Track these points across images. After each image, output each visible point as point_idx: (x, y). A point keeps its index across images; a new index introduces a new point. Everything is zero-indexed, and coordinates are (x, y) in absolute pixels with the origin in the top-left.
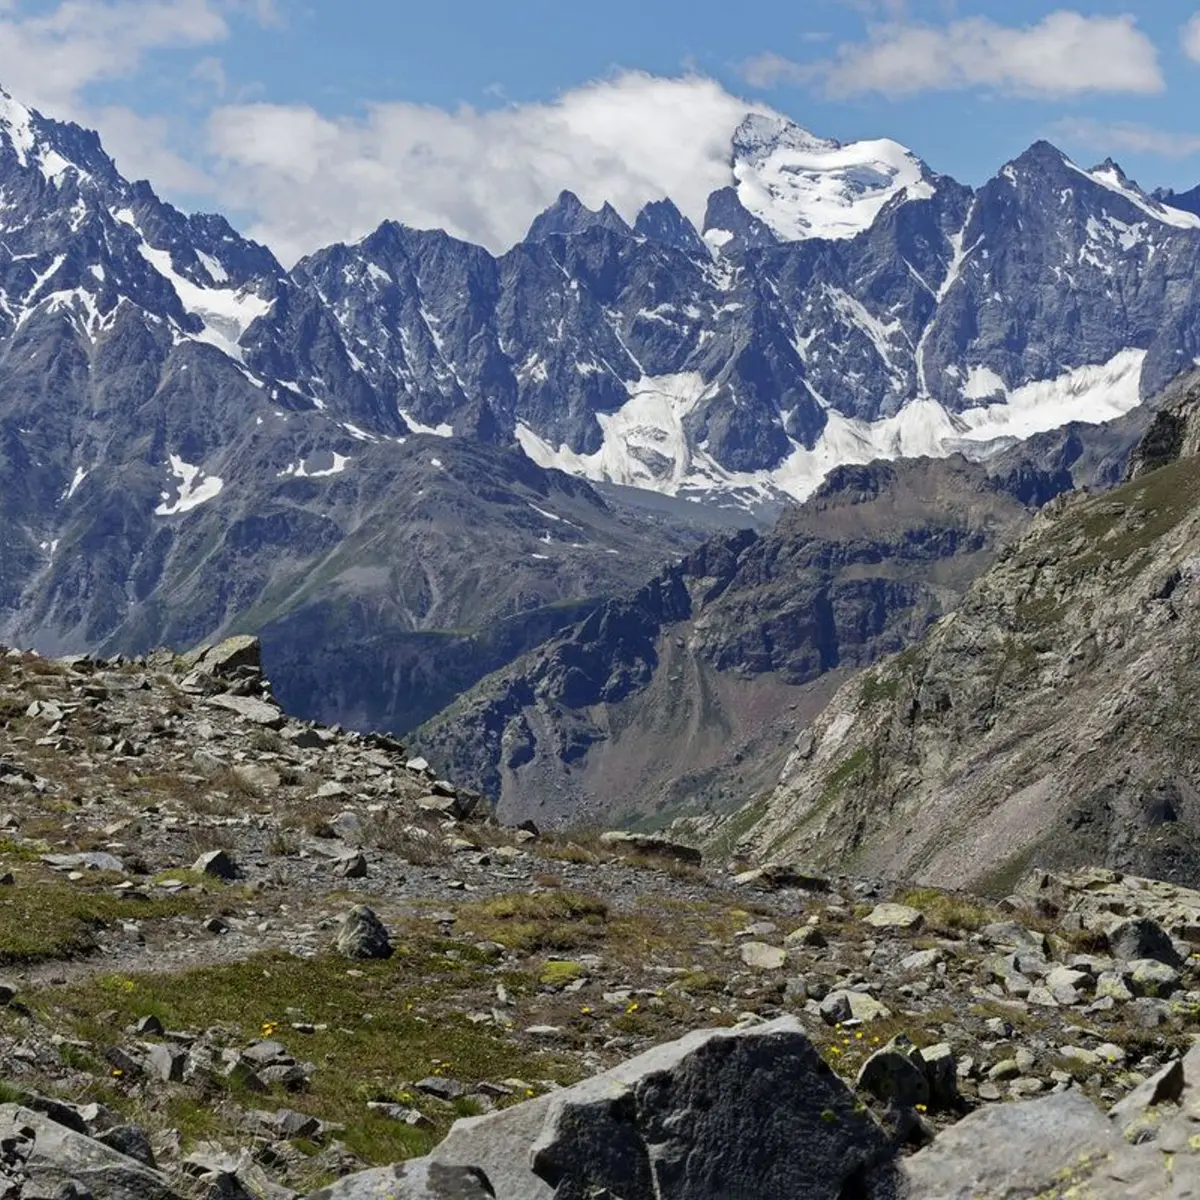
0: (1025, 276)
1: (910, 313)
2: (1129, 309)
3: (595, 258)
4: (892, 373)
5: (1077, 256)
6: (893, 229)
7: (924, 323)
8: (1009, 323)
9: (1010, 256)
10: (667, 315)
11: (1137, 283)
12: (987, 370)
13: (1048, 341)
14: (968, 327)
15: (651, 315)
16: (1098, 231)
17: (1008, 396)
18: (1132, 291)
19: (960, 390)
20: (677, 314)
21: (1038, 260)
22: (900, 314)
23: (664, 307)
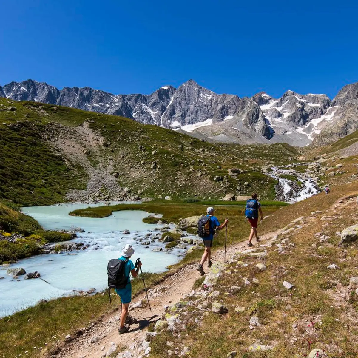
0: (187, 103)
1: (160, 110)
2: (209, 110)
3: (86, 93)
4: (154, 121)
5: (198, 100)
6: (158, 93)
7: (163, 112)
8: (182, 112)
9: (183, 99)
10: (101, 105)
11: (211, 105)
12: (177, 122)
13: (191, 116)
14: (173, 112)
15: (97, 105)
16: (203, 96)
17: (181, 127)
18: (210, 107)
19: (170, 125)
20: (103, 106)
21: (189, 100)
22: (158, 110)
23: (101, 104)
